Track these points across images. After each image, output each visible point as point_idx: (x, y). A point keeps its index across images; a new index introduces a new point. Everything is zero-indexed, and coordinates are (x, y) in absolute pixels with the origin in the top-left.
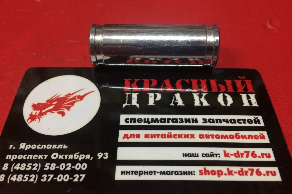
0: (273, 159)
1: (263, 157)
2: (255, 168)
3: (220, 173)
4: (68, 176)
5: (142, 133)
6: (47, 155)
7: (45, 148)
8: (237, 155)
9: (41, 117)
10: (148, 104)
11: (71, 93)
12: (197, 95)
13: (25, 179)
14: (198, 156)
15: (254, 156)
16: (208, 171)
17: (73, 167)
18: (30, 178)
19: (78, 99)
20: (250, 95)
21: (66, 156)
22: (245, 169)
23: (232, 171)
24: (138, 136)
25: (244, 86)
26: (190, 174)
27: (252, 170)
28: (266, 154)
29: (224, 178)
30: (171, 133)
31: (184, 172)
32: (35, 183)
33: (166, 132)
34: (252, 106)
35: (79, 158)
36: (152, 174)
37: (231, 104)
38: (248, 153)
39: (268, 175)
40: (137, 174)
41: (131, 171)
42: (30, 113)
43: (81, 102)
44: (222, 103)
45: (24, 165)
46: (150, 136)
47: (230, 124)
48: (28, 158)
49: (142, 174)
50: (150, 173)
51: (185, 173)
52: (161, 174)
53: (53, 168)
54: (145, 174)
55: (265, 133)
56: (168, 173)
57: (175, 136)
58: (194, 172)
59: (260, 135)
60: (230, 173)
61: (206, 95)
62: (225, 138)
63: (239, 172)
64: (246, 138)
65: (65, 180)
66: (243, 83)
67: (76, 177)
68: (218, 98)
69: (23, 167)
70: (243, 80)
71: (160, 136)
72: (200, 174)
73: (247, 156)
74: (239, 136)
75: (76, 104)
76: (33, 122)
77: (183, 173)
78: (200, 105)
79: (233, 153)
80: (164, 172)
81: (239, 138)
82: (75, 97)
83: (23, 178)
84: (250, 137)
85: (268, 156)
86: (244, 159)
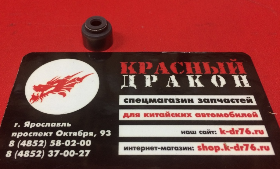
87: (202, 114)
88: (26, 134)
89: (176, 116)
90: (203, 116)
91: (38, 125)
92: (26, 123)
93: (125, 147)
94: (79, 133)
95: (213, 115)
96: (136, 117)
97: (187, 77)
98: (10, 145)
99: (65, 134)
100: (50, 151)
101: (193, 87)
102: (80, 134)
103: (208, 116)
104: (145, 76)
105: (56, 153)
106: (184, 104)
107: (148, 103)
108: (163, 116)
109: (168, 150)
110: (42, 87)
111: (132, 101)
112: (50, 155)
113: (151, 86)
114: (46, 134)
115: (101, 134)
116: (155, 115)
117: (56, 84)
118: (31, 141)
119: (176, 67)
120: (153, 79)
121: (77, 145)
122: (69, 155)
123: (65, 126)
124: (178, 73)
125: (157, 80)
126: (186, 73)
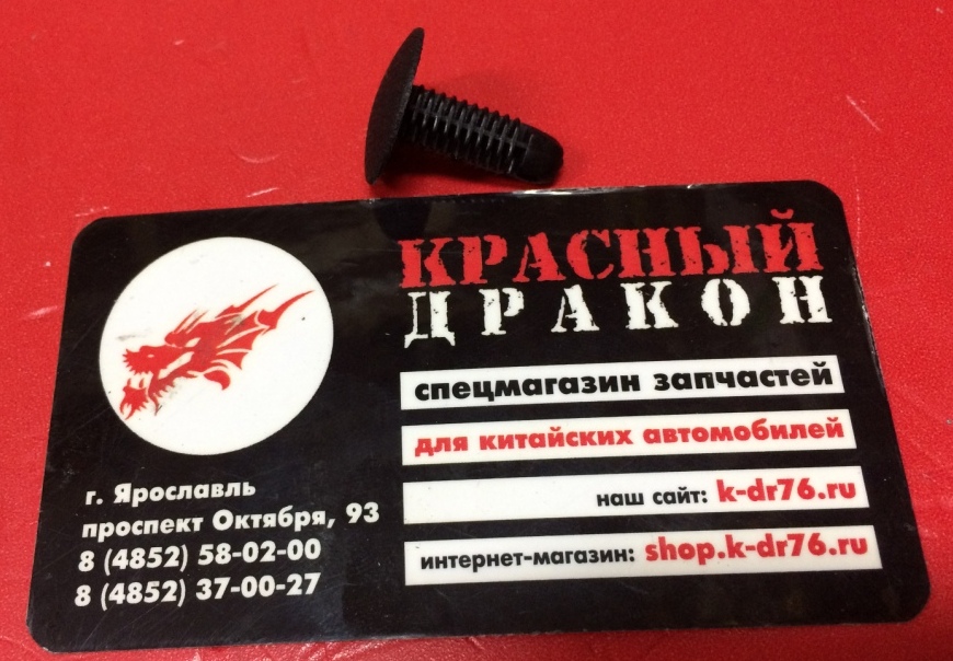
0: (861, 500)
1: (832, 496)
2: (808, 532)
3: (706, 551)
4: (269, 579)
5: (473, 431)
6: (200, 520)
7: (189, 496)
8: (756, 493)
9: (160, 396)
10: (484, 330)
11: (237, 304)
12: (637, 290)
13: (150, 595)
14: (641, 502)
15: (806, 492)
16: (671, 547)
17: (281, 552)
18: (163, 592)
19: (262, 326)
20: (804, 280)
21: (256, 518)
22: (779, 534)
23: (739, 544)
24: (461, 444)
25: (790, 246)
26: (621, 558)
27: (799, 539)
28: (842, 487)
29: (715, 567)
30: (559, 428)
31: (602, 552)
32: (180, 604)
33: (542, 426)
34: (810, 320)
35: (293, 525)
36: (510, 564)
37: (743, 316)
38: (788, 483)
39: (843, 552)
40: (468, 566)
41: (450, 558)
42: (124, 384)
43: (272, 332)
44: (717, 317)
45: (138, 553)
46: (496, 442)
47: (739, 391)
48: (147, 531)
49: (482, 565)
50: (505, 560)
51: (607, 556)
52: (535, 563)
53: (223, 557)
54: (489, 564)
55: (843, 416)
56: (557, 558)
57: (571, 439)
58: (631, 551)
59: (829, 422)
60: (734, 550)
61: (666, 288)
62: (722, 439)
63: (761, 545)
64: (785, 437)
65: (265, 594)
66: (786, 235)
67: (294, 582)
68: (703, 297)
69: (138, 559)
70: (784, 222)
71: (527, 442)
72: (649, 559)
73: (786, 496)
74: (764, 430)
75: (258, 342)
76: (137, 413)
77: (599, 556)
78: (648, 326)
79: (745, 487)
80: (545, 554)
81: (764, 437)
82: (253, 316)
83: (143, 592)
84: (798, 431)
85: (848, 491)
86: (777, 505)
87: (666, 431)
88: (123, 529)
89: (584, 444)
90: (667, 440)
91: (157, 494)
92: (118, 489)
93: (423, 559)
94: (281, 515)
95: (700, 434)
96: (456, 450)
97: (623, 290)
98: (82, 567)
99: (241, 522)
100: (200, 583)
101: (642, 331)
102: (285, 520)
103: (685, 439)
104: (481, 291)
105: (219, 585)
106: (610, 396)
107: (491, 399)
108: (542, 444)
109: (556, 562)
110: (151, 356)
111: (440, 390)
112: (204, 593)
113: (504, 332)
114: (182, 525)
115: (350, 518)
116: (516, 442)
117: (193, 343)
118: (142, 551)
119: (587, 250)
120: (510, 304)
121: (278, 557)
122: (258, 592)
123: (237, 493)
124: (592, 277)
125: (522, 307)
126: (621, 276)
